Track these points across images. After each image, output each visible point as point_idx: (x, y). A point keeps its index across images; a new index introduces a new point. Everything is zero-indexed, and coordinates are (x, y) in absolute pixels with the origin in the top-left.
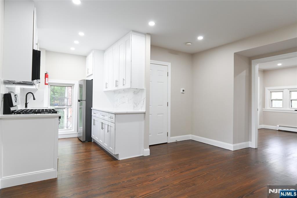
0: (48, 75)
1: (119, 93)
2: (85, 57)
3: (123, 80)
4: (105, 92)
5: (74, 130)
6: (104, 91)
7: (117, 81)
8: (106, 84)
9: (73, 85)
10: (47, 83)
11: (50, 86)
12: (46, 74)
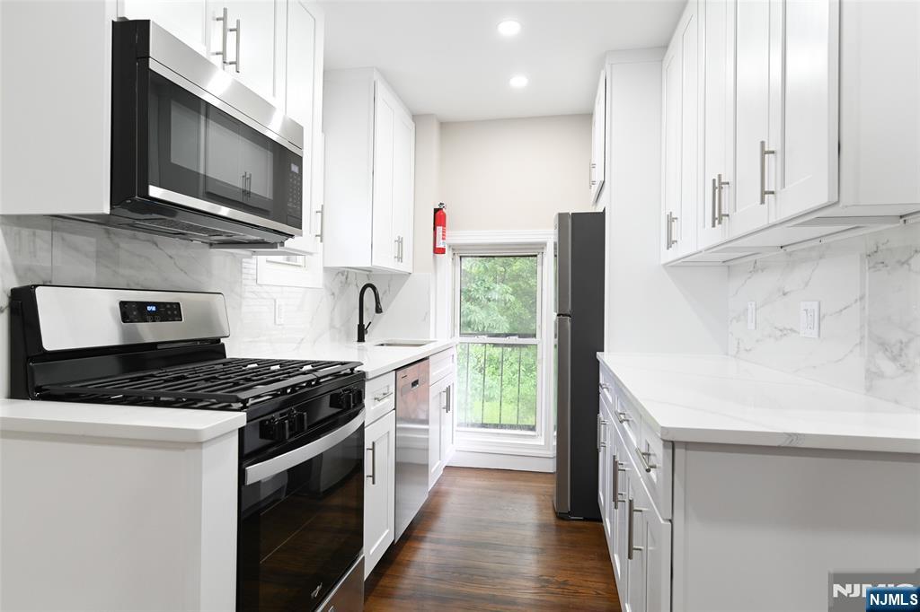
0: (444, 215)
1: (756, 268)
2: (586, 117)
3: (764, 153)
4: (670, 266)
5: (543, 443)
6: (663, 262)
7: (718, 186)
8: (671, 219)
9: (543, 248)
10: (442, 246)
11: (461, 257)
12: (436, 211)
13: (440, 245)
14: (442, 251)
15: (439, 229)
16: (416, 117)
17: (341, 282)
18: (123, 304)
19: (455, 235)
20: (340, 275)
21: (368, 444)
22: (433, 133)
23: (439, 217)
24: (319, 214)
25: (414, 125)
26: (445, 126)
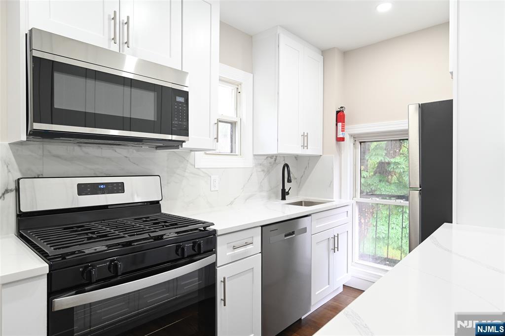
0: (345, 115)
10: (341, 136)
11: (361, 143)
12: (338, 112)
13: (340, 135)
14: (342, 139)
15: (340, 124)
16: (325, 53)
17: (270, 163)
18: (79, 185)
19: (353, 128)
20: (269, 158)
21: (219, 278)
22: (336, 61)
23: (340, 116)
24: (216, 125)
25: (322, 57)
26: (346, 54)
